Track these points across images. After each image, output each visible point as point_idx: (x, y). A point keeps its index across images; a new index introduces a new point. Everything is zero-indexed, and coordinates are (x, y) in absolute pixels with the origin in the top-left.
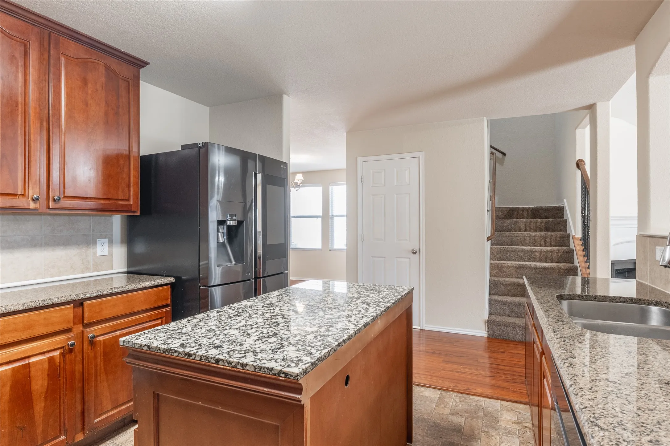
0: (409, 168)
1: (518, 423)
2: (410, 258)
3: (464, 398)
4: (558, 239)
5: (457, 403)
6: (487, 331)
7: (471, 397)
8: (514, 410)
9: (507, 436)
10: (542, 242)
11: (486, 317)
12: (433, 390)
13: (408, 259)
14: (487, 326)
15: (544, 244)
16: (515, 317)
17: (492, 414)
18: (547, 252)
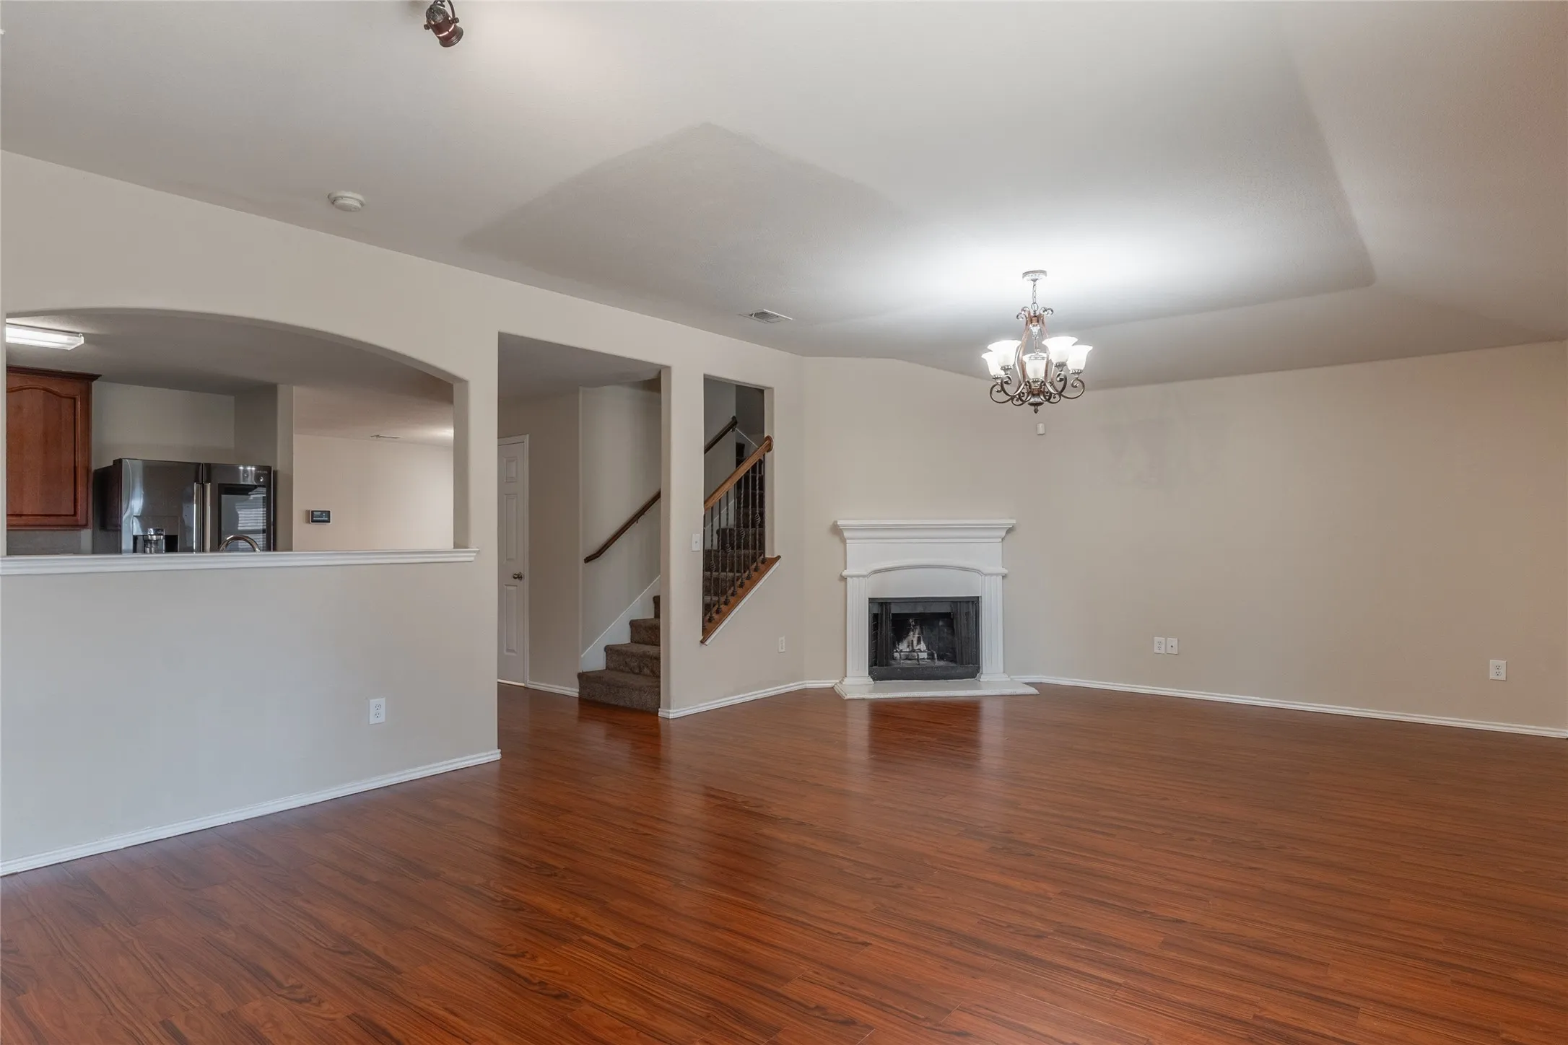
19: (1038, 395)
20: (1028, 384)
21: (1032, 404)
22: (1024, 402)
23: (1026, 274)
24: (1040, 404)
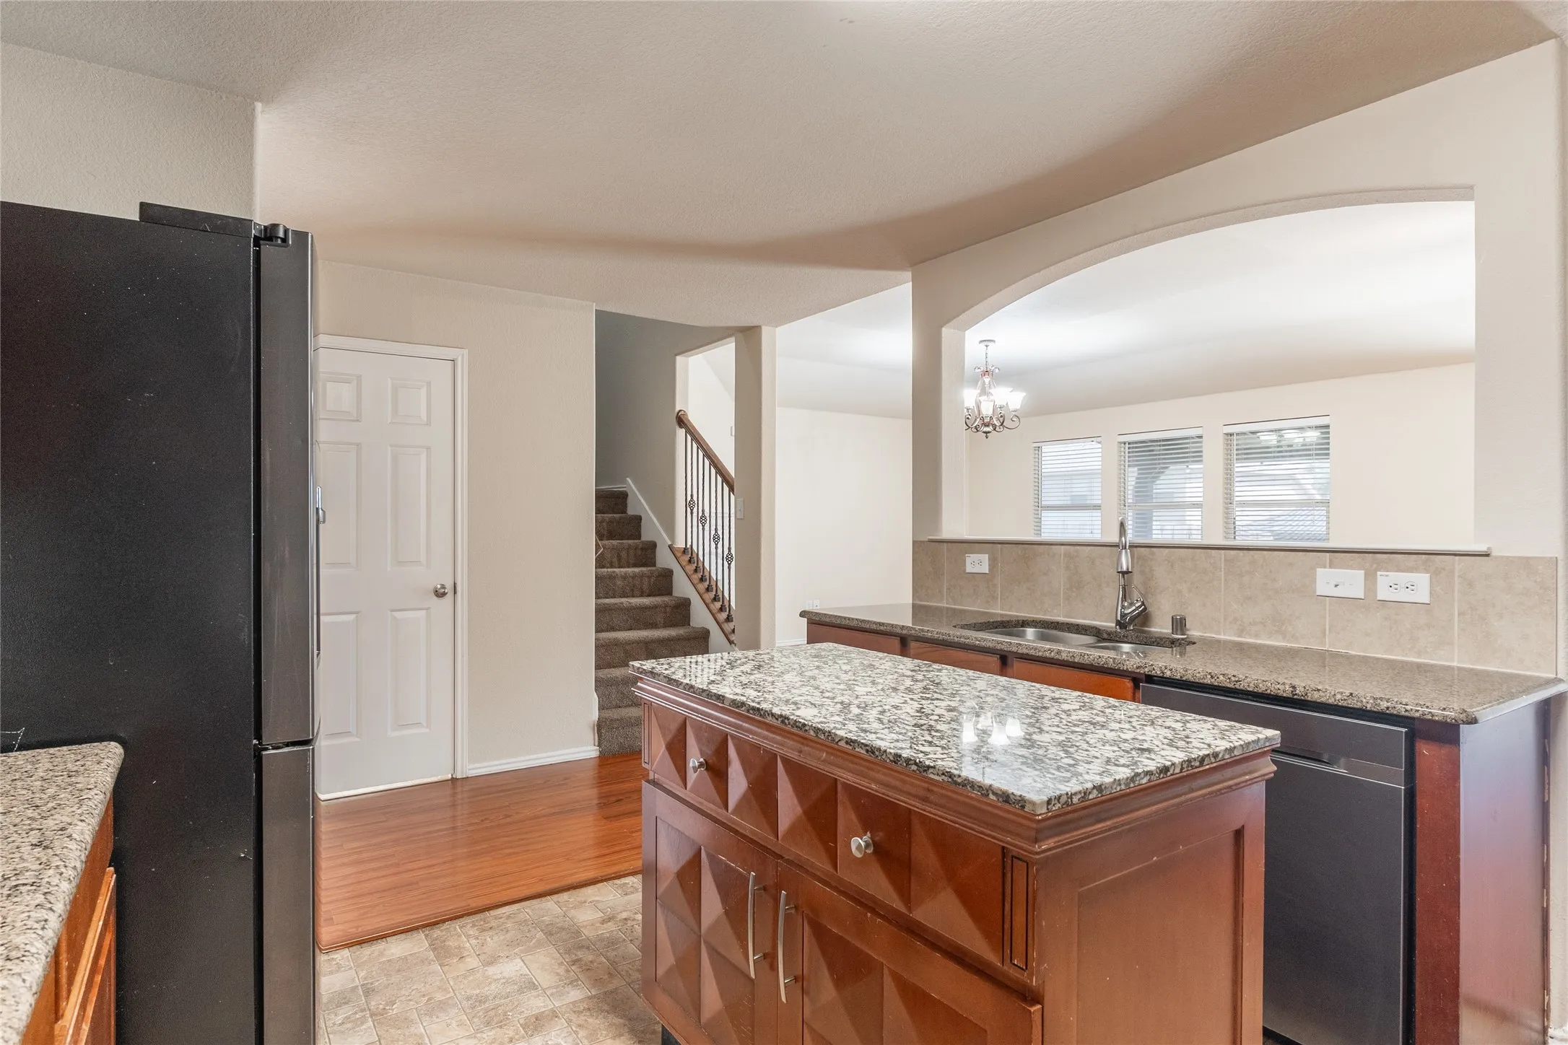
0: (429, 384)
1: (610, 919)
2: (427, 609)
3: (482, 923)
4: (639, 552)
5: (478, 939)
6: (597, 744)
7: (494, 913)
8: (585, 902)
9: (613, 950)
10: (615, 560)
11: (595, 715)
12: (403, 936)
13: (424, 611)
14: (596, 734)
15: (617, 563)
16: (629, 706)
17: (558, 925)
18: (634, 576)
19: (988, 426)
20: (982, 419)
21: (984, 432)
22: (978, 431)
23: (981, 342)
24: (989, 432)
